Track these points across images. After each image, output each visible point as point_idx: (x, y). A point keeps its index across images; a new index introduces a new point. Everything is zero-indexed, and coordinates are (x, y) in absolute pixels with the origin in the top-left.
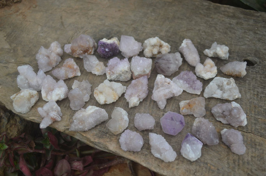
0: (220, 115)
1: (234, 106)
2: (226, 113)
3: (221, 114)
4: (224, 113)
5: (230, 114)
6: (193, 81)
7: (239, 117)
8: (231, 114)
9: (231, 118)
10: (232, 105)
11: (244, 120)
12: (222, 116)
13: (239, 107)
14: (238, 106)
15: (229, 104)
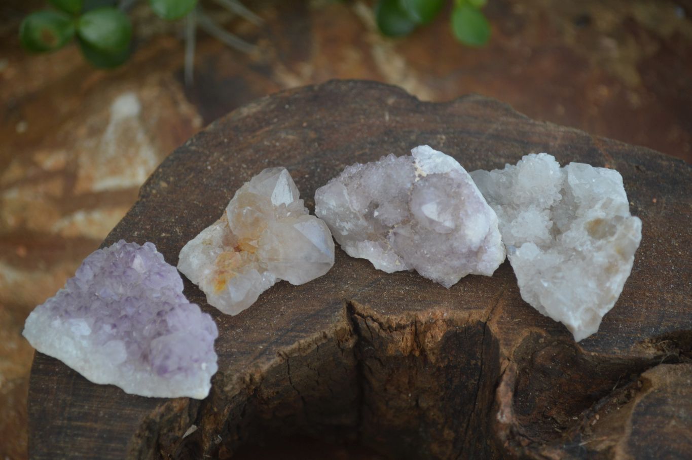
0: (356, 225)
1: (425, 167)
2: (389, 213)
3: (362, 222)
4: (376, 214)
5: (409, 219)
6: (159, 314)
7: (457, 229)
8: (412, 215)
9: (416, 237)
10: (417, 165)
11: (486, 240)
12: (371, 229)
13: (452, 175)
14: (446, 169)
15: (402, 159)
